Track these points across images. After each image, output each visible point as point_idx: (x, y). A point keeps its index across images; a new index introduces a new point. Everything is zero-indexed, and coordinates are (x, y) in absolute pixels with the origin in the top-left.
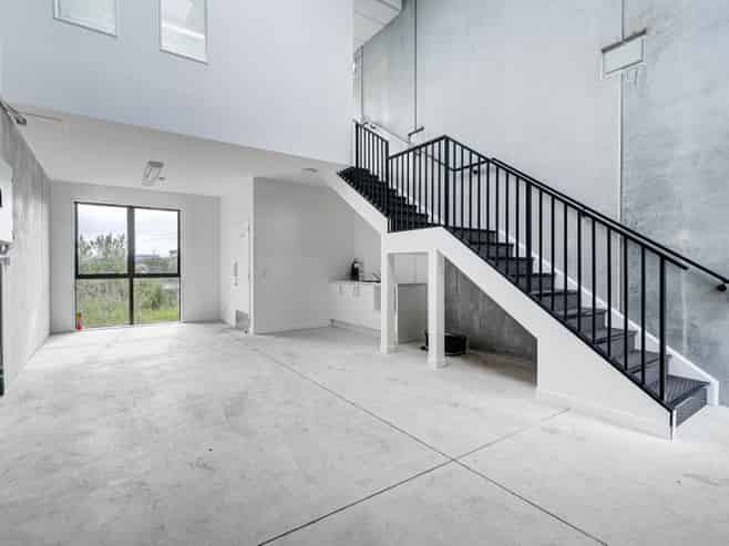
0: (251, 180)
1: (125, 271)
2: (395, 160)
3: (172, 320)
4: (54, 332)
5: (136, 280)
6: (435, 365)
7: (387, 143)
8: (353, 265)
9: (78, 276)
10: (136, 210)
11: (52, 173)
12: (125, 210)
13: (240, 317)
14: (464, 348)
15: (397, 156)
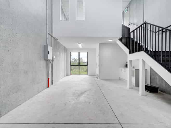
0: (99, 44)
1: (78, 65)
2: (131, 33)
3: (86, 74)
4: (67, 75)
5: (80, 66)
6: (141, 94)
7: (130, 29)
8: (126, 64)
9: (71, 65)
10: (80, 53)
11: (67, 47)
12: (78, 53)
13: (97, 75)
14: (158, 91)
15: (132, 32)
